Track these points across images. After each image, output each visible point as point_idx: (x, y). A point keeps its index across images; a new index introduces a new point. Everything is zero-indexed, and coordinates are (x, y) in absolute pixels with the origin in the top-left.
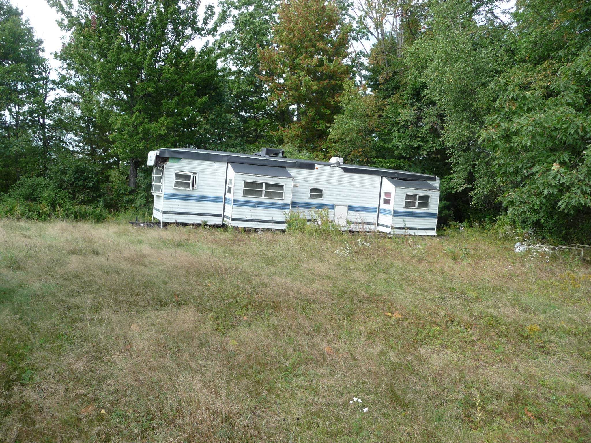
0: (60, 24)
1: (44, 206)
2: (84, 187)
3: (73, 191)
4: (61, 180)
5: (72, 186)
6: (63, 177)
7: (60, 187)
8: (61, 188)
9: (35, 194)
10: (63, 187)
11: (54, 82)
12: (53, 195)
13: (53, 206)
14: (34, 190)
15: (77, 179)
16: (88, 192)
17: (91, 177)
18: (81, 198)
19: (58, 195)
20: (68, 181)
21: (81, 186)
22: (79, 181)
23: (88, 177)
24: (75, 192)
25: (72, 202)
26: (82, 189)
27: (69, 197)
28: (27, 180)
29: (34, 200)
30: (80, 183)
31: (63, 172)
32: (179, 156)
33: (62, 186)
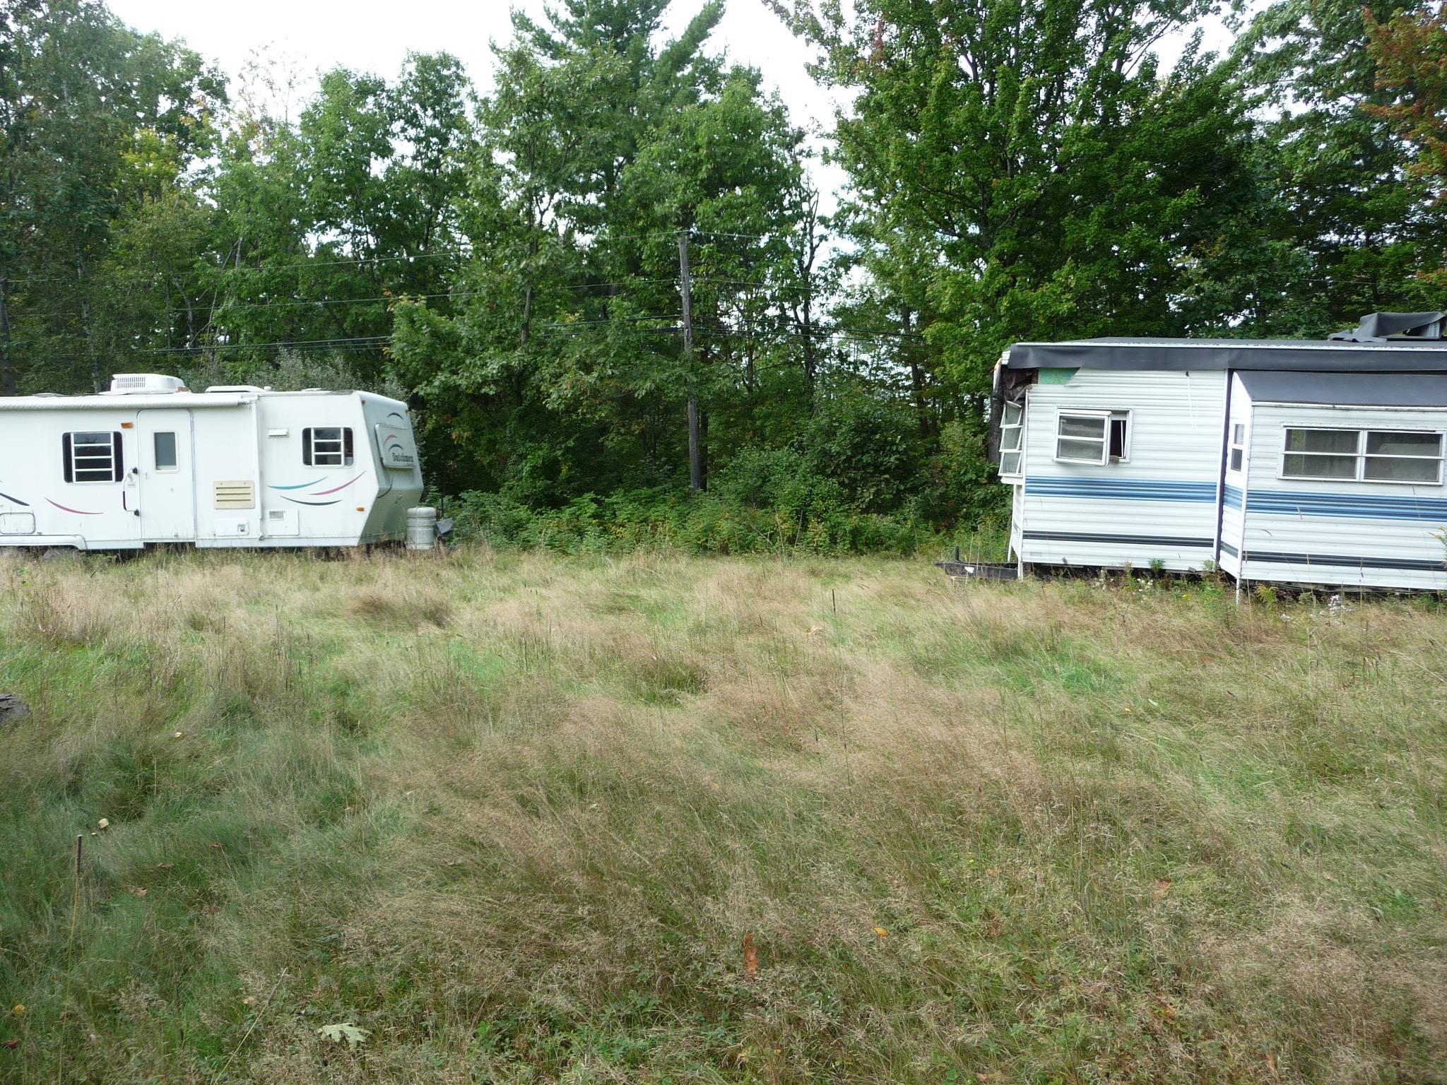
0: (814, 72)
1: (781, 519)
2: (877, 468)
3: (849, 478)
4: (825, 453)
5: (849, 468)
6: (827, 446)
7: (820, 470)
8: (823, 473)
9: (767, 488)
10: (829, 471)
11: (823, 220)
12: (804, 490)
13: (802, 517)
14: (765, 480)
15: (858, 449)
16: (887, 481)
17: (893, 443)
18: (868, 495)
19: (815, 491)
20: (838, 453)
21: (868, 465)
22: (863, 454)
23: (886, 441)
24: (855, 480)
25: (846, 507)
26: (872, 475)
27: (841, 495)
28: (751, 458)
29: (764, 504)
30: (866, 459)
31: (830, 433)
32: (1071, 362)
33: (825, 467)
